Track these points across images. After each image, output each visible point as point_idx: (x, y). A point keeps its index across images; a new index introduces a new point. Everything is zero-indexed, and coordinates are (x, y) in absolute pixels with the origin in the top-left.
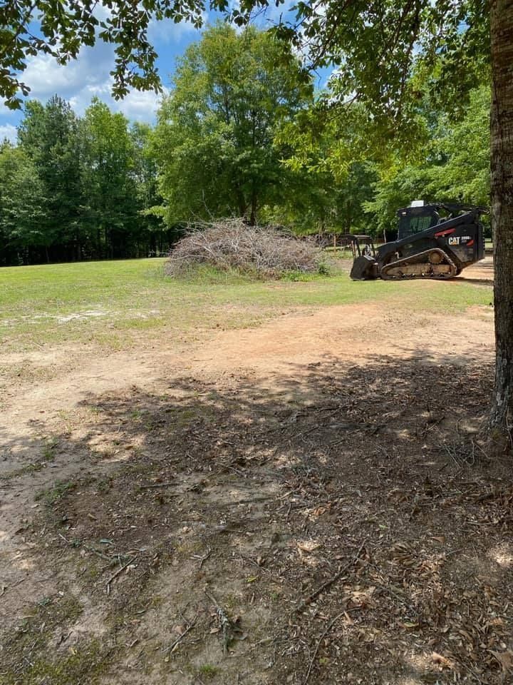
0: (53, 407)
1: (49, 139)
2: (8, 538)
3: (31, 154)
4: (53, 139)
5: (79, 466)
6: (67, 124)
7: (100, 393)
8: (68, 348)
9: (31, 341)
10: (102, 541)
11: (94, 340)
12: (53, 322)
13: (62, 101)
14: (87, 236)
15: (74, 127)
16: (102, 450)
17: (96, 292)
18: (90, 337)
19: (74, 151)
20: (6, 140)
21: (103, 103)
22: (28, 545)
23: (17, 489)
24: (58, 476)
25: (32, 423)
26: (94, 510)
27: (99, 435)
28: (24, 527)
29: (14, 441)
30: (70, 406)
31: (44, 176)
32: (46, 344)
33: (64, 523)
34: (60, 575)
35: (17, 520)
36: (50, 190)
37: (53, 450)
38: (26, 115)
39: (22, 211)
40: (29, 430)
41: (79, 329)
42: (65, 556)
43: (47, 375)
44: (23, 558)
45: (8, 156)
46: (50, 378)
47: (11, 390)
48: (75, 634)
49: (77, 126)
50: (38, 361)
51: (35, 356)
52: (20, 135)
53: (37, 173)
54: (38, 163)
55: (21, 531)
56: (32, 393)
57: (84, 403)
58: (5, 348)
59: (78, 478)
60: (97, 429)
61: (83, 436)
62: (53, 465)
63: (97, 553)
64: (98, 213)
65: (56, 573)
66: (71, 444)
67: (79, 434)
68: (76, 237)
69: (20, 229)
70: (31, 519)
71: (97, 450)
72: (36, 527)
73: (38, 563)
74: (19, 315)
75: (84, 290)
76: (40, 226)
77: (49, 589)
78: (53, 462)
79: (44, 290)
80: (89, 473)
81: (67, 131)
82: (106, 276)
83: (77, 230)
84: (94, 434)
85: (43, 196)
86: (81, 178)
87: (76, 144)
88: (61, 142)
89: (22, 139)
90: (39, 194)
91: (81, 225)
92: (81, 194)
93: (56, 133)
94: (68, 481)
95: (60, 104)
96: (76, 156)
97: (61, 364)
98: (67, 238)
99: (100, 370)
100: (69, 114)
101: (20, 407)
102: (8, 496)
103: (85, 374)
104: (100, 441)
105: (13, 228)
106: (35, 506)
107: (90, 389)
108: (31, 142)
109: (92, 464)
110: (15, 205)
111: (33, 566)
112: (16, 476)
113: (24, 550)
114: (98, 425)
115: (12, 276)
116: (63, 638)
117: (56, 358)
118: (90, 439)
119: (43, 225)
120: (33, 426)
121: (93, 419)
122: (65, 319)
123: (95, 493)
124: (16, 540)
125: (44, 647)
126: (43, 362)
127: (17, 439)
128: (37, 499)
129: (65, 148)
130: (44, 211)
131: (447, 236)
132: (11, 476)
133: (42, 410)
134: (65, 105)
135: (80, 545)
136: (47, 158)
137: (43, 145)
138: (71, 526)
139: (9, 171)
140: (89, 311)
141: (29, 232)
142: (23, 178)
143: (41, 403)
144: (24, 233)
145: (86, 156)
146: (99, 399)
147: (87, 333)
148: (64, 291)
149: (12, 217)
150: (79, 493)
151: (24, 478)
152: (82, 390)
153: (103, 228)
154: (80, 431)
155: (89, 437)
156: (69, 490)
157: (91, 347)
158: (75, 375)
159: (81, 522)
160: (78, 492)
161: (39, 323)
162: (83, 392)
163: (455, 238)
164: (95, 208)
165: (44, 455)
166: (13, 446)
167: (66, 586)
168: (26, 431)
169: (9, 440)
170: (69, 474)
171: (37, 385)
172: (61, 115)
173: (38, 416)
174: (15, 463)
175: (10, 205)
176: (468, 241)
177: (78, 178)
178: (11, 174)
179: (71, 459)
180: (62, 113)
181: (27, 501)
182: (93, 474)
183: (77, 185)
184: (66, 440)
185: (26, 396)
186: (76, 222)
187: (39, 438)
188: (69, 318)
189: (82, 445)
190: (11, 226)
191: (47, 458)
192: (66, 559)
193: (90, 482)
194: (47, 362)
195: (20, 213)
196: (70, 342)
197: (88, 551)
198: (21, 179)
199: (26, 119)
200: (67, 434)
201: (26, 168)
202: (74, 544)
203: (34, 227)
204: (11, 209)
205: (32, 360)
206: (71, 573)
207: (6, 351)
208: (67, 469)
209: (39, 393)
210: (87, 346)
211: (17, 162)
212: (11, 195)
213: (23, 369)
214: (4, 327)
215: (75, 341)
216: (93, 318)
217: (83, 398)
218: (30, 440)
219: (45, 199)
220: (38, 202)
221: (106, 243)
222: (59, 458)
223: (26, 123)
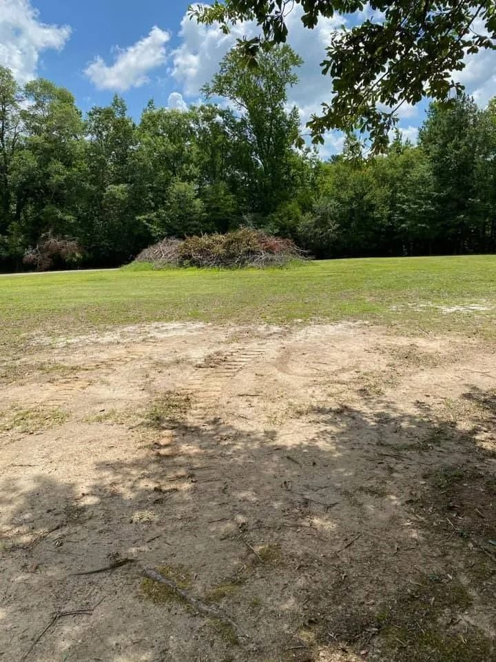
0: (438, 393)
1: (447, 135)
2: (399, 504)
3: (428, 152)
4: (451, 135)
5: (466, 457)
6: (468, 118)
7: (485, 389)
8: (452, 339)
9: (417, 327)
10: (490, 541)
11: (479, 335)
12: (437, 312)
13: (466, 95)
14: (472, 229)
15: (475, 120)
16: (489, 448)
17: (480, 286)
18: (474, 331)
19: (471, 145)
20: (408, 141)
22: (417, 517)
23: (407, 461)
24: (445, 461)
25: (419, 404)
26: (481, 507)
27: (485, 432)
28: (414, 499)
29: (403, 417)
30: (455, 396)
31: (438, 172)
32: (431, 332)
33: (451, 509)
34: (448, 558)
35: (407, 490)
36: (442, 185)
37: (440, 434)
38: (429, 116)
39: (412, 206)
40: (416, 410)
41: (464, 321)
42: (453, 541)
43: (432, 361)
44: (413, 528)
45: (408, 156)
46: (435, 365)
47: (400, 370)
48: (463, 622)
49: (478, 119)
50: (424, 347)
51: (421, 342)
52: (421, 135)
53: (431, 169)
54: (434, 159)
55: (410, 502)
56: (417, 376)
57: (468, 396)
58: (394, 331)
59: (465, 469)
60: (483, 426)
61: (468, 428)
62: (438, 449)
63: (486, 552)
64: (488, 206)
65: (445, 555)
66: (455, 433)
67: (464, 426)
68: (460, 230)
69: (409, 222)
70: (419, 494)
71: (484, 446)
72: (424, 504)
73: (427, 538)
74: (406, 303)
75: (467, 283)
76: (427, 220)
77: (437, 567)
78: (439, 446)
79: (428, 280)
80: (476, 468)
81: (467, 125)
82: (491, 270)
83: (462, 223)
84: (480, 430)
85: (434, 191)
86: (474, 171)
87: (474, 137)
88: (459, 137)
89: (422, 139)
90: (430, 189)
91: (468, 218)
92: (471, 187)
93: (455, 129)
94: (454, 469)
95: (464, 99)
96: (472, 150)
97: (446, 354)
98: (451, 231)
99: (486, 366)
100: (471, 107)
101: (408, 387)
102: (399, 466)
103: (468, 367)
104: (486, 438)
105: (402, 222)
106: (424, 483)
107: (474, 383)
108: (430, 140)
109: (478, 459)
110: (408, 201)
111: (422, 538)
112: (405, 449)
113: (415, 521)
114: (484, 422)
115: (399, 266)
116: (452, 622)
117: (441, 346)
118: (476, 433)
119: (430, 219)
120: (419, 407)
121: (479, 414)
122: (448, 310)
123: (482, 490)
124: (407, 507)
125: (434, 620)
126: (429, 349)
127: (404, 416)
128: (425, 477)
129: (462, 142)
130: (433, 205)
132: (401, 449)
133: (427, 394)
134: (468, 100)
135: (468, 537)
136: (443, 154)
137: (441, 142)
138: (458, 514)
139: (407, 170)
140: (473, 305)
141: (416, 225)
142: (418, 175)
143: (427, 387)
144: (412, 226)
145: (483, 149)
146: (484, 395)
147: (471, 327)
148: (447, 282)
150: (465, 485)
151: (412, 454)
152: (467, 383)
153: (489, 222)
154: (465, 423)
155: (475, 431)
156: (456, 478)
157: (475, 341)
158: (458, 366)
159: (469, 515)
160: (465, 483)
161: (424, 311)
162: (467, 385)
164: (484, 201)
165: (431, 438)
166: (402, 421)
167: (455, 572)
168: (413, 411)
169: (398, 415)
170: (456, 462)
171: (423, 370)
172: (463, 110)
173: (424, 399)
174: (404, 437)
175: (403, 201)
177: (471, 171)
178: (408, 172)
179: (457, 448)
180: (465, 108)
181: (416, 475)
182: (480, 470)
183: (469, 178)
184: (451, 428)
185: (412, 377)
186: (462, 216)
187: (426, 420)
188: (454, 309)
189: (468, 437)
190: (401, 220)
191: (433, 440)
192: (454, 544)
193: (477, 477)
194: (432, 349)
195: (410, 208)
196: (455, 333)
197: (476, 546)
198: (417, 176)
199: (429, 119)
200: (452, 423)
201: (422, 166)
202: (462, 534)
203: (422, 220)
204: (404, 204)
205: (417, 344)
206: (460, 561)
207: (395, 334)
208: (454, 457)
209: (424, 377)
210: (471, 339)
211: (414, 161)
212: (405, 191)
213: (410, 352)
214: (392, 311)
215: (459, 333)
216: (477, 312)
217: (467, 390)
218: (417, 420)
219: (436, 194)
220: (429, 197)
221: (492, 236)
222: (446, 444)
223: (428, 123)
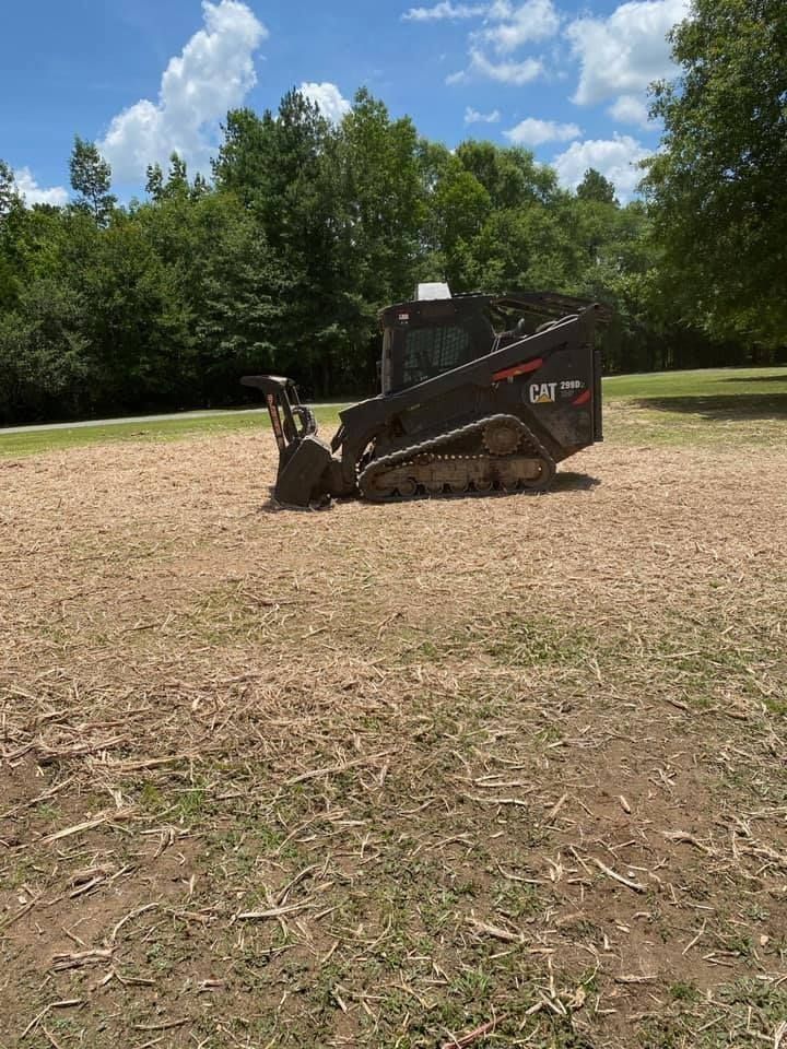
3: (247, 202)
20: (198, 179)
21: (376, 100)
38: (229, 137)
39: (237, 306)
53: (260, 233)
69: (235, 338)
76: (269, 334)
105: (220, 335)
130: (277, 304)
131: (525, 379)
141: (250, 343)
144: (241, 345)
149: (219, 316)
163: (544, 386)
175: (217, 294)
176: (578, 392)
190: (218, 332)
195: (233, 309)
199: (229, 144)
219: (279, 282)
220: (266, 288)
